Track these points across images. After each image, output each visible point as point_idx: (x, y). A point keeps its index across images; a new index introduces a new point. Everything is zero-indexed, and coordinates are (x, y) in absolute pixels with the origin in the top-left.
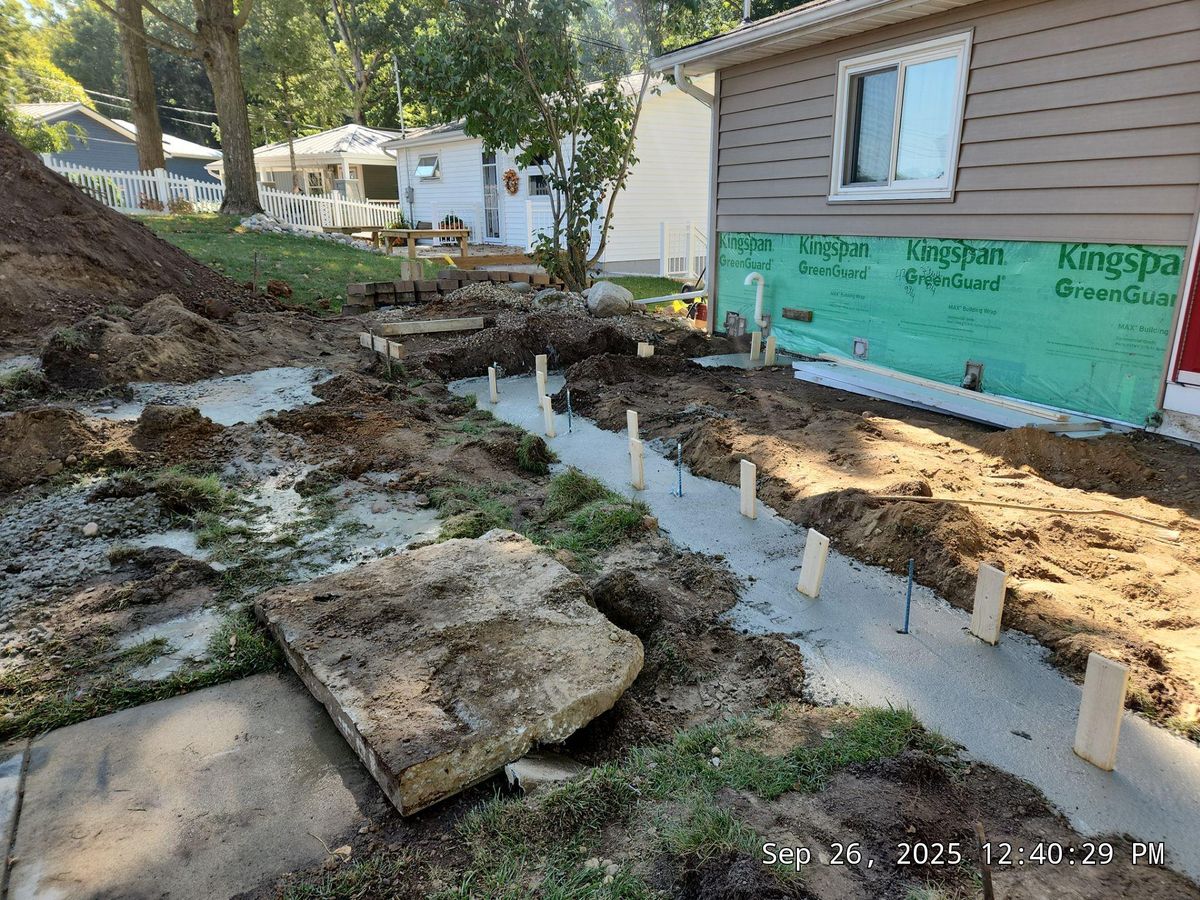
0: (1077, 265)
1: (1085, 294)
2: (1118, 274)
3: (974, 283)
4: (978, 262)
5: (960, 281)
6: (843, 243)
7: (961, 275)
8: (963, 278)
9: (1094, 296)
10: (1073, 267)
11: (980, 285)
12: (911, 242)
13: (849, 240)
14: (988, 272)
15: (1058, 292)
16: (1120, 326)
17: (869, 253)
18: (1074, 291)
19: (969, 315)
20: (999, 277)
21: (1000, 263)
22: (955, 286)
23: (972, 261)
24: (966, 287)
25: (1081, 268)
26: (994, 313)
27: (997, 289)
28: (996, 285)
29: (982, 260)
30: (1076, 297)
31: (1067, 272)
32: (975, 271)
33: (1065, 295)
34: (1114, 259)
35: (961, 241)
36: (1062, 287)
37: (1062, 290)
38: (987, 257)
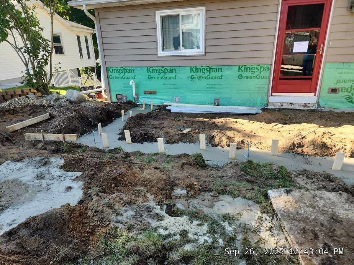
0: (243, 71)
1: (246, 78)
2: (254, 72)
3: (214, 77)
4: (214, 72)
5: (209, 77)
6: (165, 69)
7: (209, 76)
8: (210, 77)
9: (249, 78)
10: (242, 71)
11: (216, 78)
12: (191, 67)
13: (168, 68)
14: (218, 74)
15: (239, 78)
16: (256, 85)
17: (176, 71)
18: (243, 77)
19: (214, 86)
20: (221, 75)
21: (221, 71)
22: (208, 79)
23: (212, 72)
24: (211, 79)
25: (245, 71)
26: (221, 85)
27: (221, 79)
28: (221, 78)
29: (216, 71)
30: (244, 78)
31: (241, 73)
32: (213, 74)
33: (241, 79)
34: (253, 69)
35: (208, 66)
36: (240, 76)
37: (240, 77)
38: (217, 70)
